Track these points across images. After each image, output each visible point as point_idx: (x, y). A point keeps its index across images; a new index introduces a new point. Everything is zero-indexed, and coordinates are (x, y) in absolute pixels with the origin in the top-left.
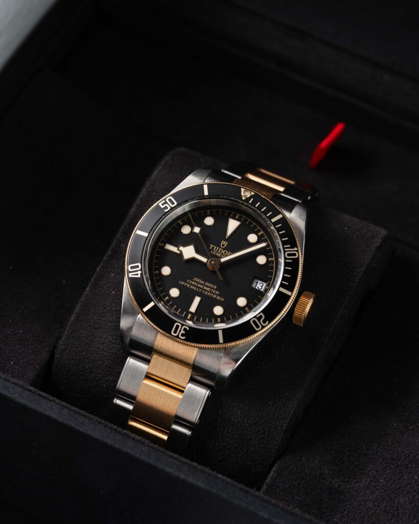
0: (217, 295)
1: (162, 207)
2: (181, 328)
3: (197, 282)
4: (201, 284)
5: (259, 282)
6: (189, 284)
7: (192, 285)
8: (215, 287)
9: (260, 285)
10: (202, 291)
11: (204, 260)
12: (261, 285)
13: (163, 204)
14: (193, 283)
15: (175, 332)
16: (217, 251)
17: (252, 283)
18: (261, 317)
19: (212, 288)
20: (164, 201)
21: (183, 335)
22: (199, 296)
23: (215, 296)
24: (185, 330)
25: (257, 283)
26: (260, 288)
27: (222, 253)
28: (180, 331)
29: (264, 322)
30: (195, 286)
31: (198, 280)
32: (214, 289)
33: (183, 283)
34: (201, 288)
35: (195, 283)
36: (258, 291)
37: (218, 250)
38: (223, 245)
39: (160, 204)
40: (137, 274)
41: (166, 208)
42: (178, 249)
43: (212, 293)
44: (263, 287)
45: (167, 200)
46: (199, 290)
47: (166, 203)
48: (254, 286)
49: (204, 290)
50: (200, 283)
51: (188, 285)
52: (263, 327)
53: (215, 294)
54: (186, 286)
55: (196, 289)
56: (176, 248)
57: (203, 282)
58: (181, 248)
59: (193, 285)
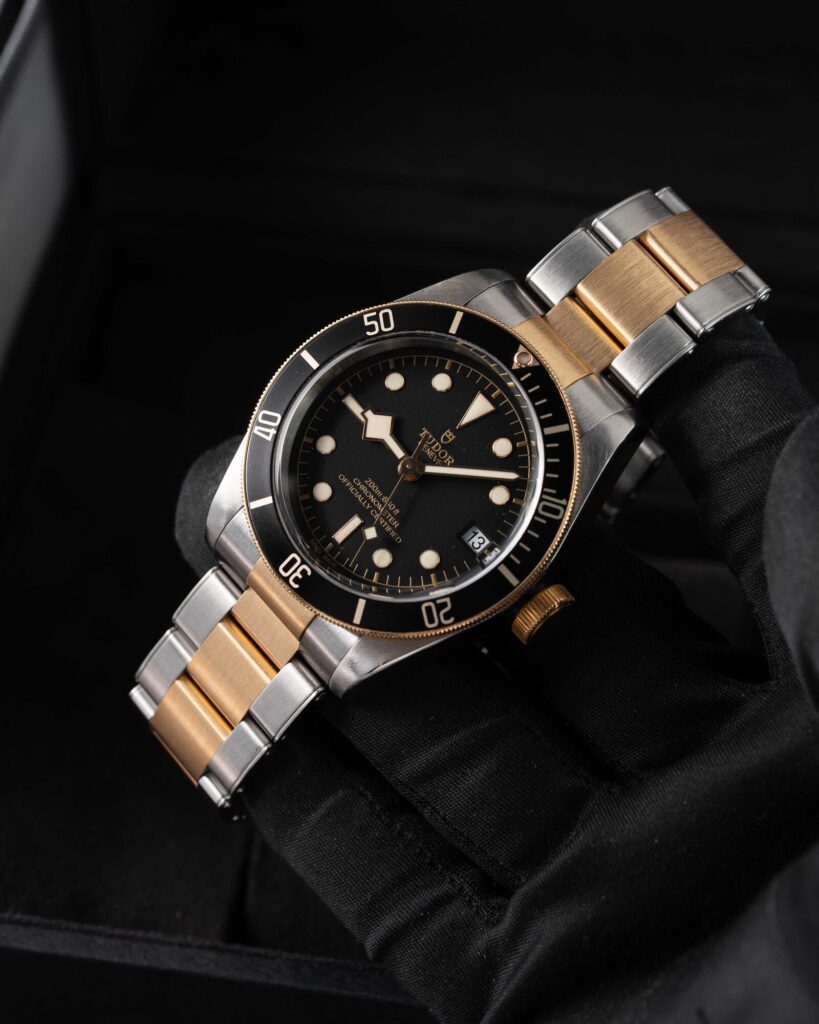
0: (393, 527)
1: (367, 323)
2: (299, 567)
3: (370, 489)
4: (375, 496)
5: (480, 534)
6: (355, 486)
7: (359, 490)
8: (397, 511)
9: (478, 541)
10: (370, 509)
11: (399, 453)
12: (481, 541)
13: (370, 319)
14: (362, 487)
15: (286, 569)
16: (430, 446)
17: (465, 530)
18: (444, 605)
19: (391, 512)
20: (374, 314)
21: (296, 580)
22: (361, 517)
23: (389, 529)
24: (304, 572)
25: (476, 534)
26: (476, 545)
27: (437, 453)
28: (295, 571)
29: (447, 616)
30: (363, 495)
31: (373, 487)
32: (393, 515)
33: (344, 480)
34: (372, 504)
35: (365, 489)
36: (469, 551)
37: (435, 443)
38: (446, 439)
39: (366, 317)
40: (268, 434)
41: (372, 328)
42: (363, 414)
43: (387, 520)
44: (483, 546)
45: (381, 315)
46: (366, 504)
47: (376, 318)
48: (466, 537)
49: (375, 508)
50: (373, 493)
51: (352, 489)
52: (441, 625)
53: (391, 525)
54: (348, 487)
55: (363, 501)
56: (361, 410)
57: (380, 494)
58: (369, 414)
59: (361, 492)
